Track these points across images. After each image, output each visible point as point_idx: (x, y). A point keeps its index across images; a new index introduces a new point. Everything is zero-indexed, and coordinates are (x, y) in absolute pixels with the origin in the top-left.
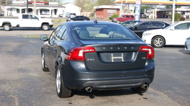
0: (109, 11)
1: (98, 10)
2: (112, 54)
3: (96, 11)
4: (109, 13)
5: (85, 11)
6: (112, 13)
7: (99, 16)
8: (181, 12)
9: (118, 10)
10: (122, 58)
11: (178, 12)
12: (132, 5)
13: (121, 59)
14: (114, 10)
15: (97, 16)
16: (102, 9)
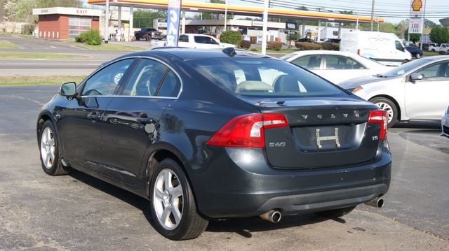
0: (72, 22)
1: (43, 18)
2: (318, 130)
3: (40, 20)
4: (73, 27)
5: (7, 20)
6: (82, 28)
7: (47, 34)
8: (238, 28)
9: (95, 19)
10: (336, 138)
11: (233, 29)
12: (128, 9)
13: (334, 141)
14: (84, 20)
15: (43, 34)
16: (55, 17)
